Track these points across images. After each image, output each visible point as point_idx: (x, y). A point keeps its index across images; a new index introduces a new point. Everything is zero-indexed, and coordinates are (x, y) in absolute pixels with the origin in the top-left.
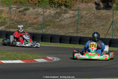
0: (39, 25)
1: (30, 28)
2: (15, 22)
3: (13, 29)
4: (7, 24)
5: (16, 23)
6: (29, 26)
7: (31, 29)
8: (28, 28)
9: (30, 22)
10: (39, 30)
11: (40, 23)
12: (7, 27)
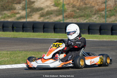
0: (108, 11)
1: (95, 16)
2: (78, 9)
3: (74, 18)
4: (67, 13)
5: (78, 11)
6: (95, 14)
7: (97, 17)
8: (93, 16)
9: (97, 7)
10: (108, 18)
11: (109, 9)
12: (66, 16)
